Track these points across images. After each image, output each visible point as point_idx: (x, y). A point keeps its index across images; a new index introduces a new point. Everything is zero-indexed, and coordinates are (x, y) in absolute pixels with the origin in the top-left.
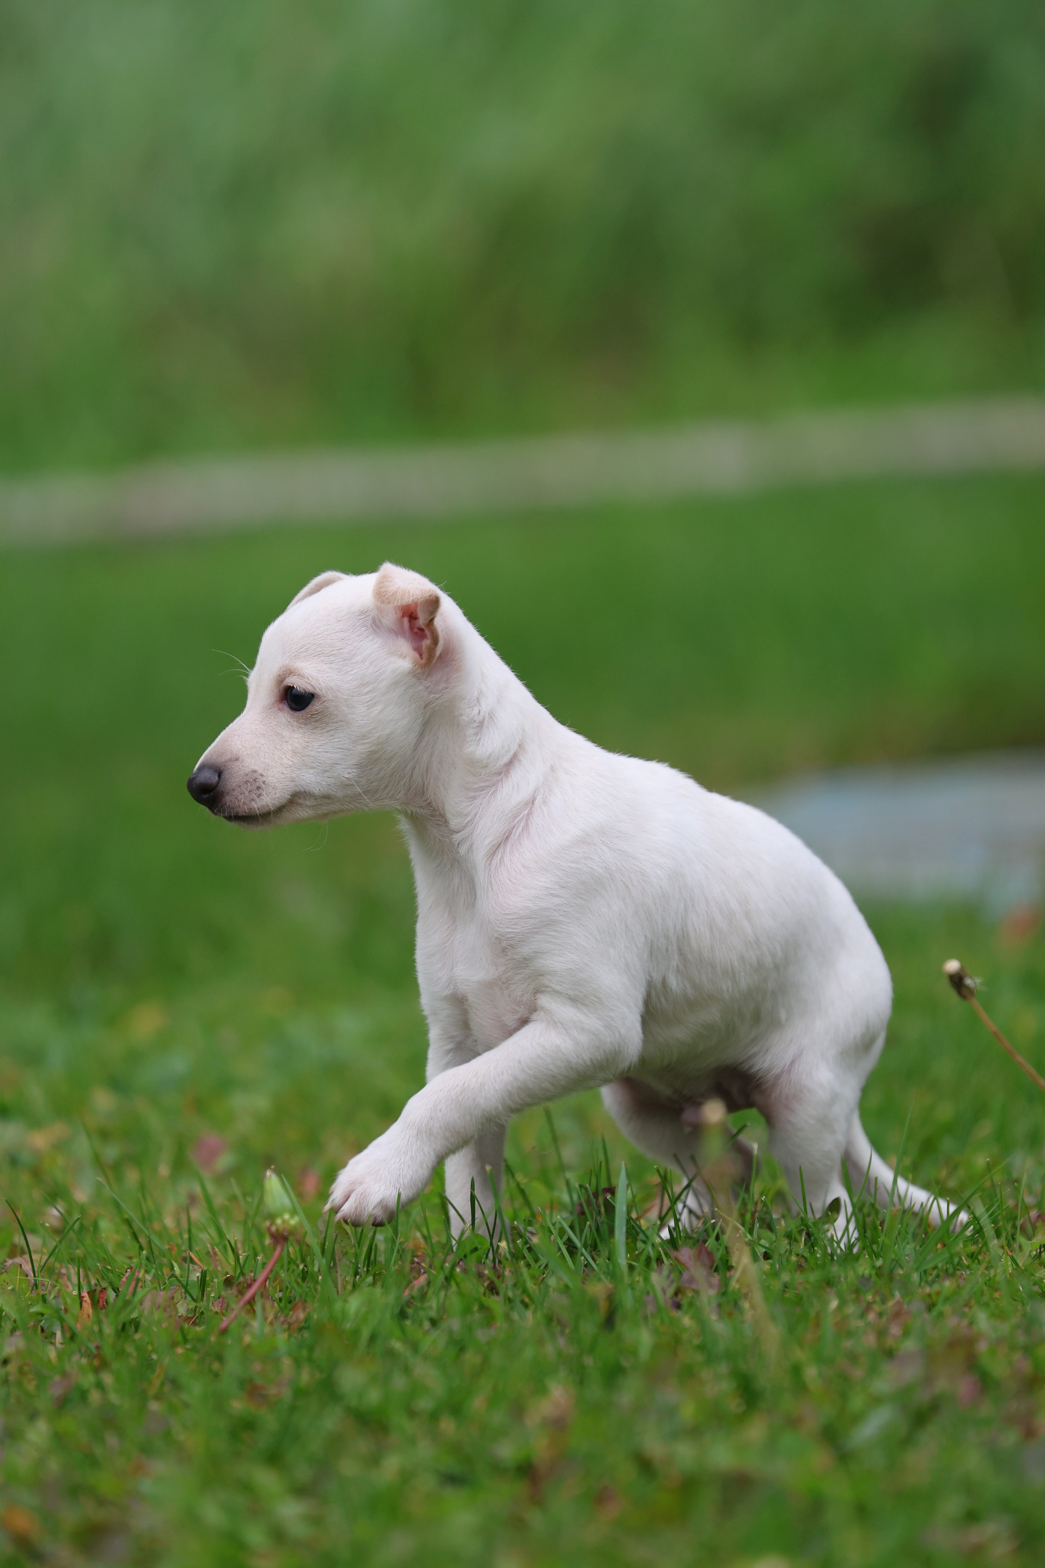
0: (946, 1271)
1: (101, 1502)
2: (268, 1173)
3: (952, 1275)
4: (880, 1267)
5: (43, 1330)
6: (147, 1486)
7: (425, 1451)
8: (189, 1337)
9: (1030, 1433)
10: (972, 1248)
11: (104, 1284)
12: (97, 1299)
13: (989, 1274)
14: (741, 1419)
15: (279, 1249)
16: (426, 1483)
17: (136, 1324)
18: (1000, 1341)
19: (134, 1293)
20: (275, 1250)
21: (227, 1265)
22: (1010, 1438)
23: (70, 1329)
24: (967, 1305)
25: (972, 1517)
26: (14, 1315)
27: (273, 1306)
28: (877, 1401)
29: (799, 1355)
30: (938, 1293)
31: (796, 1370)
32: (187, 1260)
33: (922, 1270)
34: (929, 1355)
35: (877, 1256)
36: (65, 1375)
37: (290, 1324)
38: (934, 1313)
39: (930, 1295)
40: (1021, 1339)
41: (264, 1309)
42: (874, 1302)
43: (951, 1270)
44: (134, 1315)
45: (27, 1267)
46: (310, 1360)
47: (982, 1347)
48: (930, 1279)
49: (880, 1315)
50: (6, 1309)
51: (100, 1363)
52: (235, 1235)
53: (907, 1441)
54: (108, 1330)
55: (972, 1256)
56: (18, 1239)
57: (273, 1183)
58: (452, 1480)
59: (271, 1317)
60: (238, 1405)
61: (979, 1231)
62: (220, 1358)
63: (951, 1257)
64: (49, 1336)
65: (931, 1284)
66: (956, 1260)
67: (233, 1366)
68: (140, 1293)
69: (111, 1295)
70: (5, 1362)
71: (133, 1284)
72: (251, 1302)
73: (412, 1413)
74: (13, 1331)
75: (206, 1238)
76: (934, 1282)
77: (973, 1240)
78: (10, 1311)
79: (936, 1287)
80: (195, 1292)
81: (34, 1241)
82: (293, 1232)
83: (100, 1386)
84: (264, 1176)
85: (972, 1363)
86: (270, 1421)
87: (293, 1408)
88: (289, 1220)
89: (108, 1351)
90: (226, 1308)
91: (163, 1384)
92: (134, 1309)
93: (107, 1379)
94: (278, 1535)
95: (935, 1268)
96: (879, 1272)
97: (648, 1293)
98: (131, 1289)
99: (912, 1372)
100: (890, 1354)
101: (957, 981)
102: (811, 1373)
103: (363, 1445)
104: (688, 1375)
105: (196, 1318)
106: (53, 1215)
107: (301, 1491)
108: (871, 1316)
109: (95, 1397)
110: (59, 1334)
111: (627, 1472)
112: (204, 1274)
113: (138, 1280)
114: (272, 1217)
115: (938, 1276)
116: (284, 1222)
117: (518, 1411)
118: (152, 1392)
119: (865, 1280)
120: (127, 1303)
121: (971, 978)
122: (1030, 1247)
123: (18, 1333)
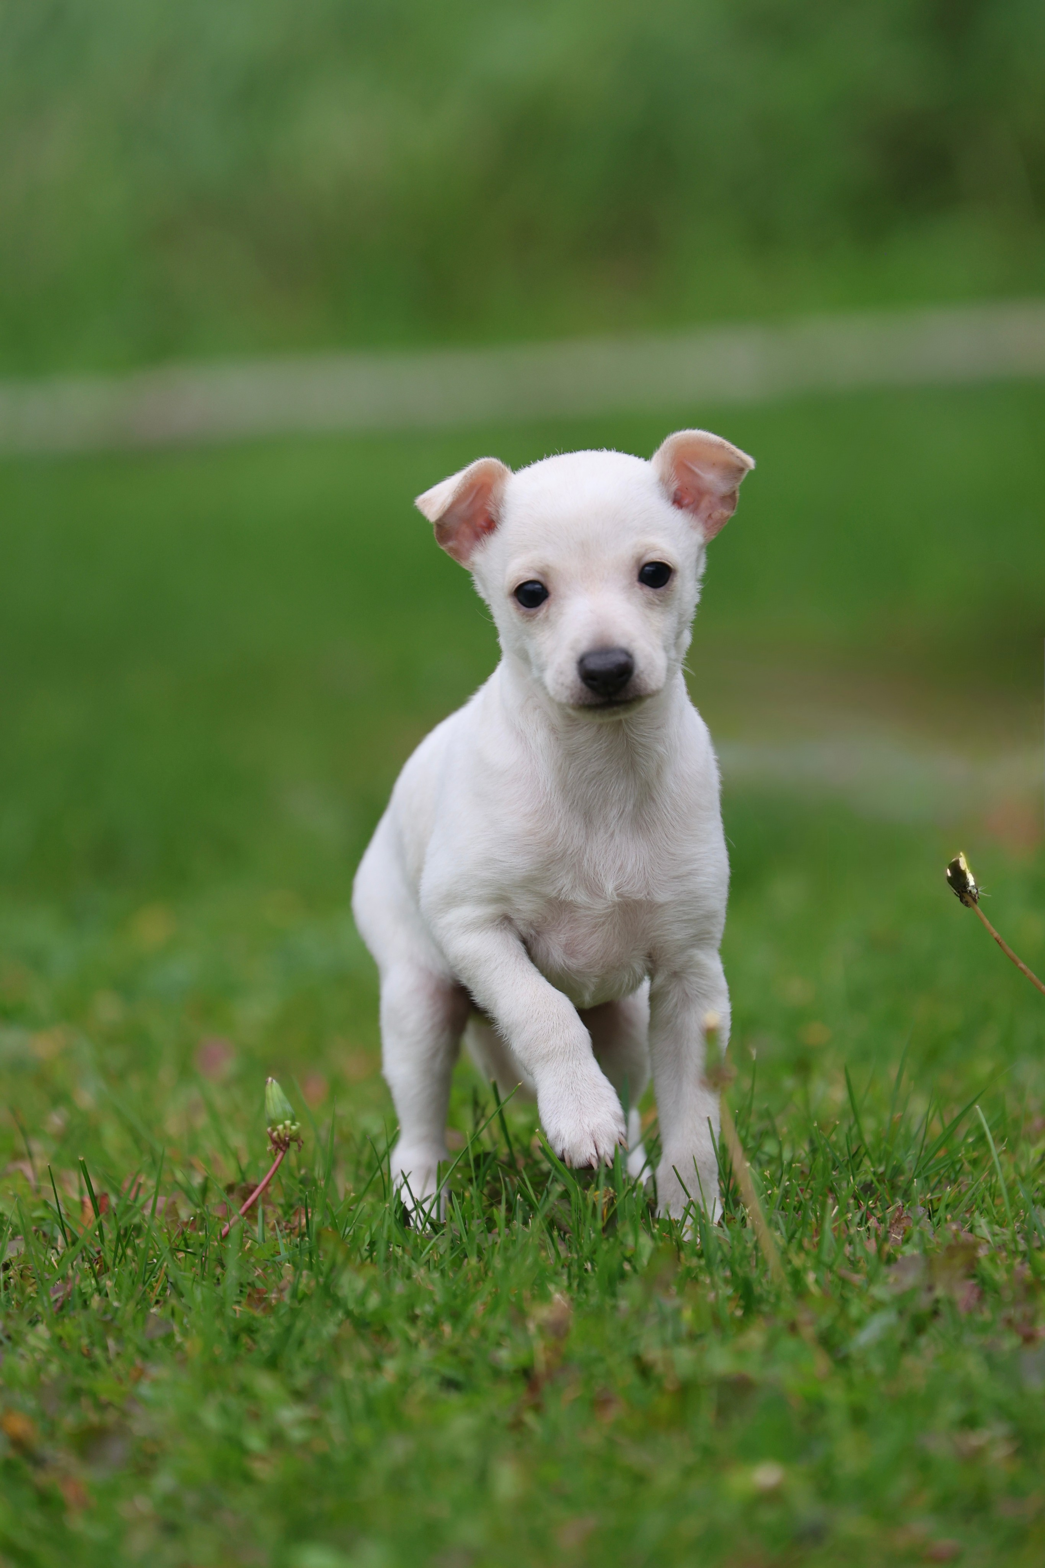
0: (948, 1177)
1: (102, 1407)
2: (270, 1079)
3: (955, 1181)
4: (882, 1174)
5: (45, 1235)
6: (145, 1389)
7: (424, 1354)
8: (191, 1242)
9: (1029, 1338)
10: (975, 1154)
11: (107, 1189)
12: (99, 1203)
13: (991, 1180)
14: (742, 1325)
15: (281, 1154)
16: (425, 1387)
17: (138, 1229)
18: (1002, 1247)
19: (136, 1199)
20: (276, 1154)
21: (229, 1173)
22: (1010, 1342)
23: (72, 1233)
24: (969, 1211)
25: (969, 1422)
26: (16, 1220)
27: (274, 1212)
28: (877, 1306)
29: (798, 1261)
30: (939, 1199)
31: (796, 1276)
32: (190, 1166)
33: (924, 1176)
34: (929, 1261)
35: (880, 1161)
36: (65, 1278)
37: (292, 1230)
38: (935, 1220)
39: (931, 1201)
40: (1022, 1246)
41: (264, 1214)
42: (875, 1208)
43: (952, 1176)
44: (136, 1220)
45: (29, 1172)
46: (311, 1267)
47: (982, 1253)
48: (933, 1184)
49: (881, 1221)
50: (8, 1213)
51: (101, 1270)
52: (237, 1140)
53: (905, 1347)
54: (110, 1235)
55: (974, 1162)
56: (20, 1144)
57: (274, 1089)
58: (450, 1384)
59: (273, 1221)
60: (239, 1311)
61: (982, 1138)
62: (221, 1264)
63: (953, 1164)
64: (50, 1242)
65: (932, 1191)
66: (958, 1167)
67: (232, 1273)
68: (142, 1198)
69: (113, 1200)
70: (6, 1267)
71: (135, 1189)
72: (254, 1206)
73: (413, 1319)
74: (14, 1236)
75: (209, 1145)
76: (935, 1188)
77: (974, 1146)
78: (11, 1215)
79: (937, 1195)
80: (197, 1197)
81: (37, 1147)
82: (294, 1138)
83: (99, 1290)
84: (267, 1081)
85: (972, 1269)
86: (271, 1327)
87: (294, 1313)
88: (289, 1127)
89: (109, 1257)
90: (227, 1214)
91: (164, 1289)
92: (135, 1215)
93: (108, 1283)
94: (277, 1439)
95: (937, 1174)
96: (881, 1178)
98: (133, 1194)
99: (911, 1278)
100: (890, 1260)
102: (810, 1278)
103: (364, 1352)
104: (691, 1278)
105: (198, 1223)
106: (56, 1120)
107: (299, 1396)
108: (872, 1222)
109: (95, 1302)
110: (60, 1238)
111: (627, 1376)
112: (206, 1179)
113: (140, 1185)
114: (273, 1123)
115: (940, 1182)
116: (285, 1127)
117: (519, 1316)
118: (153, 1297)
119: (867, 1187)
120: (129, 1208)
122: (1034, 1153)
123: (19, 1237)
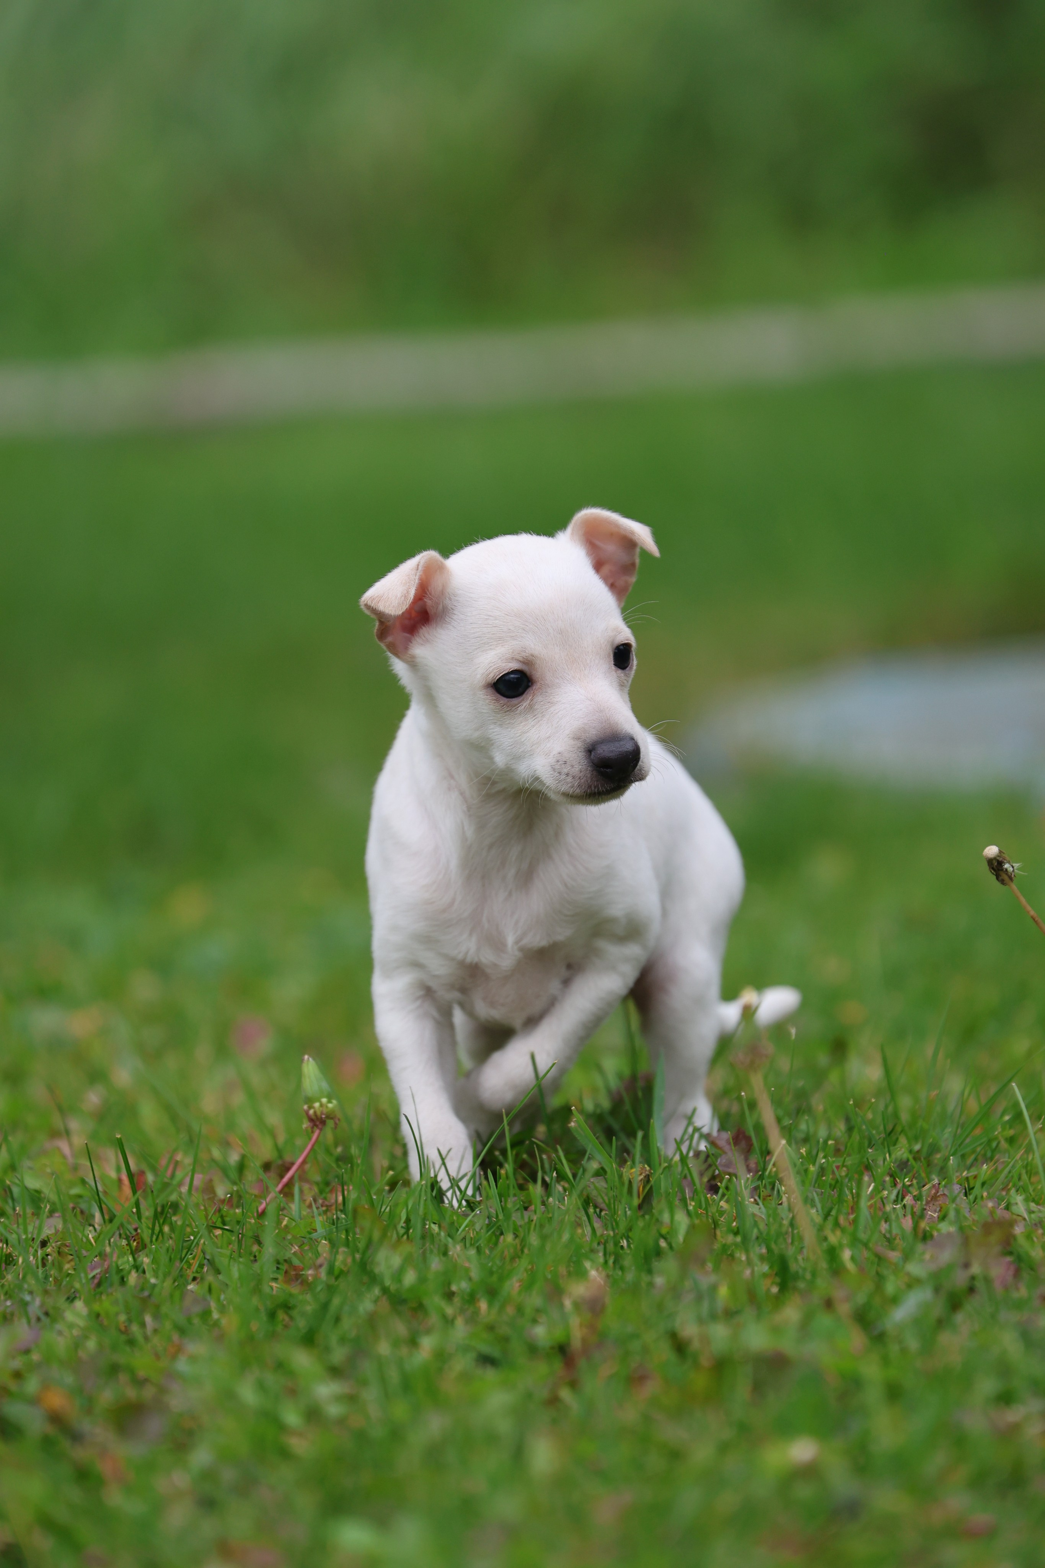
0: (985, 1155)
1: (140, 1382)
2: (306, 1057)
3: (991, 1159)
4: (918, 1152)
5: (82, 1212)
6: (182, 1365)
7: (460, 1330)
8: (227, 1219)
10: (1011, 1132)
11: (144, 1167)
12: (136, 1181)
13: (1028, 1158)
14: (778, 1301)
15: (317, 1132)
16: (461, 1364)
17: (175, 1206)
18: (1038, 1224)
19: (173, 1176)
20: (313, 1132)
21: (266, 1151)
23: (110, 1210)
24: (1005, 1188)
25: (1005, 1398)
26: (53, 1197)
27: (311, 1189)
28: (913, 1283)
29: (834, 1238)
30: (975, 1177)
31: (832, 1254)
32: (226, 1144)
33: (960, 1153)
34: (965, 1239)
35: (916, 1139)
36: (103, 1255)
37: (329, 1207)
38: (971, 1197)
39: (967, 1179)
41: (301, 1192)
42: (911, 1185)
43: (989, 1154)
44: (174, 1197)
45: (66, 1150)
46: (347, 1244)
47: (1018, 1230)
48: (969, 1162)
49: (917, 1198)
50: (46, 1190)
51: (138, 1246)
52: (273, 1118)
53: (941, 1323)
54: (147, 1213)
55: (1011, 1140)
56: (57, 1121)
57: (310, 1068)
58: (486, 1360)
59: (309, 1199)
60: (276, 1287)
61: (1019, 1116)
62: (258, 1241)
63: (990, 1141)
64: (88, 1219)
65: (969, 1168)
66: (994, 1144)
67: (270, 1250)
68: (179, 1175)
69: (150, 1178)
70: (44, 1244)
71: (172, 1166)
72: (290, 1184)
73: (449, 1296)
74: (52, 1213)
75: (245, 1123)
76: (972, 1166)
77: (1011, 1124)
78: (49, 1192)
79: (973, 1172)
80: (234, 1175)
81: (74, 1125)
82: (330, 1116)
83: (136, 1267)
84: (302, 1060)
85: (1008, 1246)
86: (308, 1304)
87: (331, 1290)
88: (326, 1105)
89: (146, 1234)
90: (264, 1191)
91: (201, 1266)
92: (172, 1193)
93: (145, 1260)
94: (313, 1415)
95: (974, 1151)
96: (917, 1156)
97: (685, 1177)
98: (169, 1172)
99: (947, 1255)
100: (926, 1237)
101: (996, 866)
102: (846, 1255)
103: (400, 1328)
104: (727, 1255)
105: (235, 1200)
106: (93, 1098)
107: (335, 1372)
108: (908, 1199)
109: (133, 1278)
110: (98, 1215)
111: (664, 1352)
112: (243, 1157)
113: (177, 1163)
114: (309, 1101)
115: (976, 1160)
116: (321, 1105)
117: (555, 1293)
118: (190, 1274)
119: (903, 1165)
120: (166, 1185)
121: (1009, 862)
123: (56, 1215)
